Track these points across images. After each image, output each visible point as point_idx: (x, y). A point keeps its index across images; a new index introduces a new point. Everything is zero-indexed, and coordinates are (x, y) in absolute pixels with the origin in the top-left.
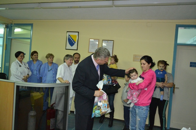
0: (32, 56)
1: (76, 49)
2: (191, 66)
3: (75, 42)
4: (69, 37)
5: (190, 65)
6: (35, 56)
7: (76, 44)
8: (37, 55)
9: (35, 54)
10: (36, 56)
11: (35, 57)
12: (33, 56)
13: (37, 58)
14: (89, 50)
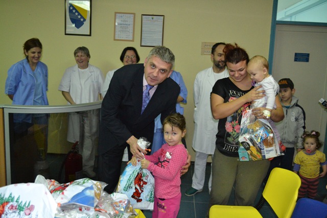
0: (27, 51)
1: (89, 34)
2: (296, 60)
3: (85, 20)
4: (71, 8)
5: (295, 58)
6: (34, 53)
7: (87, 23)
8: (40, 53)
9: (33, 49)
10: (36, 55)
11: (32, 55)
12: (29, 52)
13: (39, 57)
14: (116, 36)
